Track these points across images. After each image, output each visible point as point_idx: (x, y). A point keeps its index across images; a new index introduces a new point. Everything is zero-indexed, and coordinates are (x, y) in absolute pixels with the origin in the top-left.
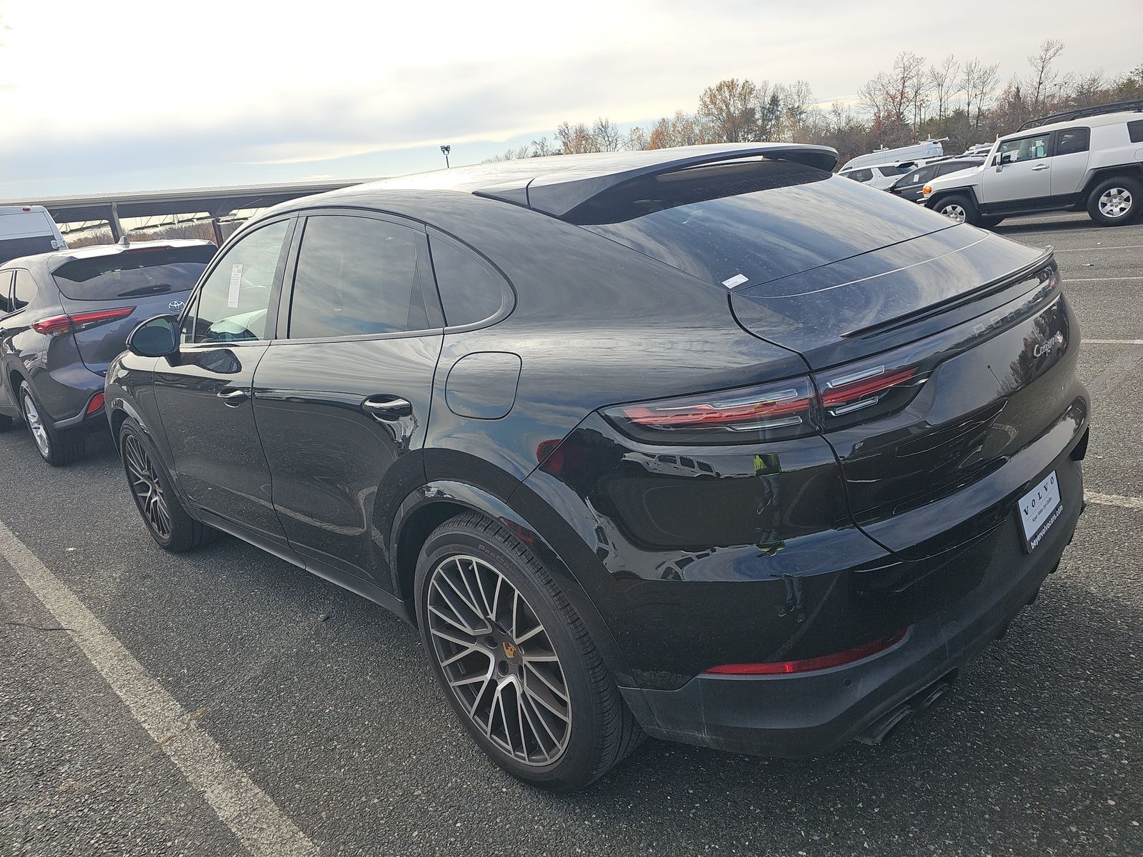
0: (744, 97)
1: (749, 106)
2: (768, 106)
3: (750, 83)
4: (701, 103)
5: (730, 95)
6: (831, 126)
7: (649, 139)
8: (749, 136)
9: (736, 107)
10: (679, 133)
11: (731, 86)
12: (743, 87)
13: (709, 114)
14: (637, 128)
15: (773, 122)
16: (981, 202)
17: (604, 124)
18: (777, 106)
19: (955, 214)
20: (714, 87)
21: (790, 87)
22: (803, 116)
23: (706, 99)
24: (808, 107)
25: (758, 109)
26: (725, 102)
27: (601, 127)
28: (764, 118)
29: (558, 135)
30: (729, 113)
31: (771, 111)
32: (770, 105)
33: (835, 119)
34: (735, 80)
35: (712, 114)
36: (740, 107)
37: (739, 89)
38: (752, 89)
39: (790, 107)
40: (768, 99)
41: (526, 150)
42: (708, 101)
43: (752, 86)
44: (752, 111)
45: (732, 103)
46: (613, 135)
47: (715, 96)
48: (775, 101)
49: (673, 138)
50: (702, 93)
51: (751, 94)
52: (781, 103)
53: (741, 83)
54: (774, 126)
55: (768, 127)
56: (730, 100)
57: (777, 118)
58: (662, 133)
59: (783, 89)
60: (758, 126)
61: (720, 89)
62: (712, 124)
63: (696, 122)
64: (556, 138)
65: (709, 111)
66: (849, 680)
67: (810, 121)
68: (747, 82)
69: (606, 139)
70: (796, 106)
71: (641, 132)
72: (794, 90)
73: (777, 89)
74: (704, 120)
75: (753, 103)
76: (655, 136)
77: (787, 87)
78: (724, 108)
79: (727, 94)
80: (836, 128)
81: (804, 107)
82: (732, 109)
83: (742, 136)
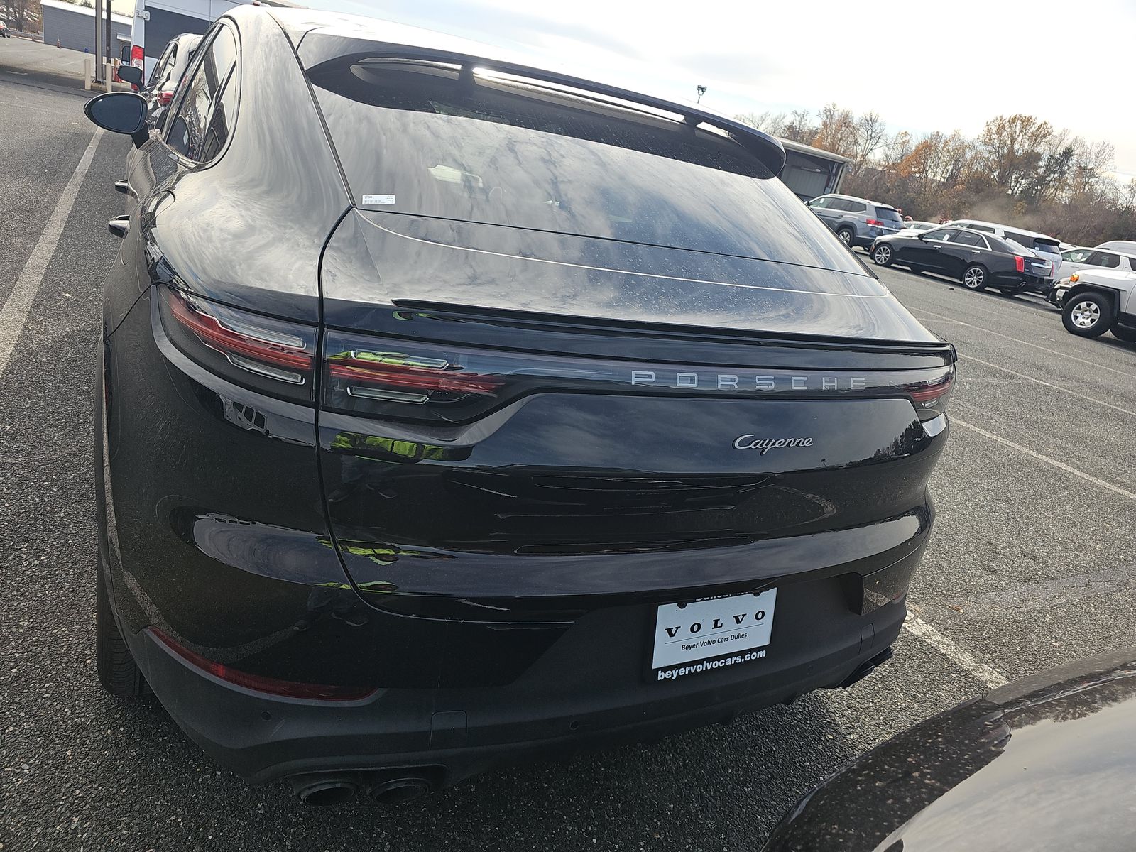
0: (1035, 139)
1: (1038, 150)
2: (1058, 156)
3: (1049, 126)
4: (986, 129)
5: (1022, 131)
6: (1120, 201)
7: (913, 149)
8: (1024, 181)
9: (1022, 146)
10: (949, 152)
11: (1026, 122)
12: (1039, 128)
13: (988, 144)
14: (906, 133)
15: (1056, 175)
16: (1123, 310)
17: (873, 117)
18: (1068, 160)
19: (1090, 312)
20: (1007, 117)
21: (1092, 145)
22: (1093, 180)
23: (993, 127)
24: (1103, 172)
25: (1046, 156)
26: (1012, 136)
27: (869, 119)
28: (1048, 168)
29: (822, 113)
30: (1011, 150)
31: (1059, 163)
32: (1061, 156)
33: (1128, 196)
34: (1033, 118)
35: (993, 145)
36: (1026, 147)
37: (1034, 129)
38: (1048, 132)
39: (1083, 166)
40: (1061, 150)
41: (784, 117)
42: (994, 128)
43: (1050, 130)
44: (1038, 157)
45: (1019, 139)
46: (878, 131)
47: (1004, 127)
48: (1068, 153)
49: (940, 155)
50: (991, 119)
51: (1045, 138)
52: (1074, 158)
53: (1038, 123)
54: (1055, 179)
55: (1047, 179)
56: (1018, 136)
57: (1063, 173)
58: (929, 146)
59: (1083, 145)
60: (1037, 174)
61: (1012, 121)
62: (987, 155)
63: (972, 146)
64: (819, 115)
65: (990, 140)
66: (271, 713)
67: (1098, 189)
68: (1045, 123)
69: (870, 133)
70: (1089, 167)
71: (908, 138)
72: (1095, 150)
73: (1076, 142)
74: (981, 147)
75: (1042, 148)
76: (921, 147)
77: (1088, 144)
78: (1009, 142)
79: (1018, 129)
80: (1125, 205)
81: (1098, 172)
82: (1016, 147)
83: (1015, 178)
